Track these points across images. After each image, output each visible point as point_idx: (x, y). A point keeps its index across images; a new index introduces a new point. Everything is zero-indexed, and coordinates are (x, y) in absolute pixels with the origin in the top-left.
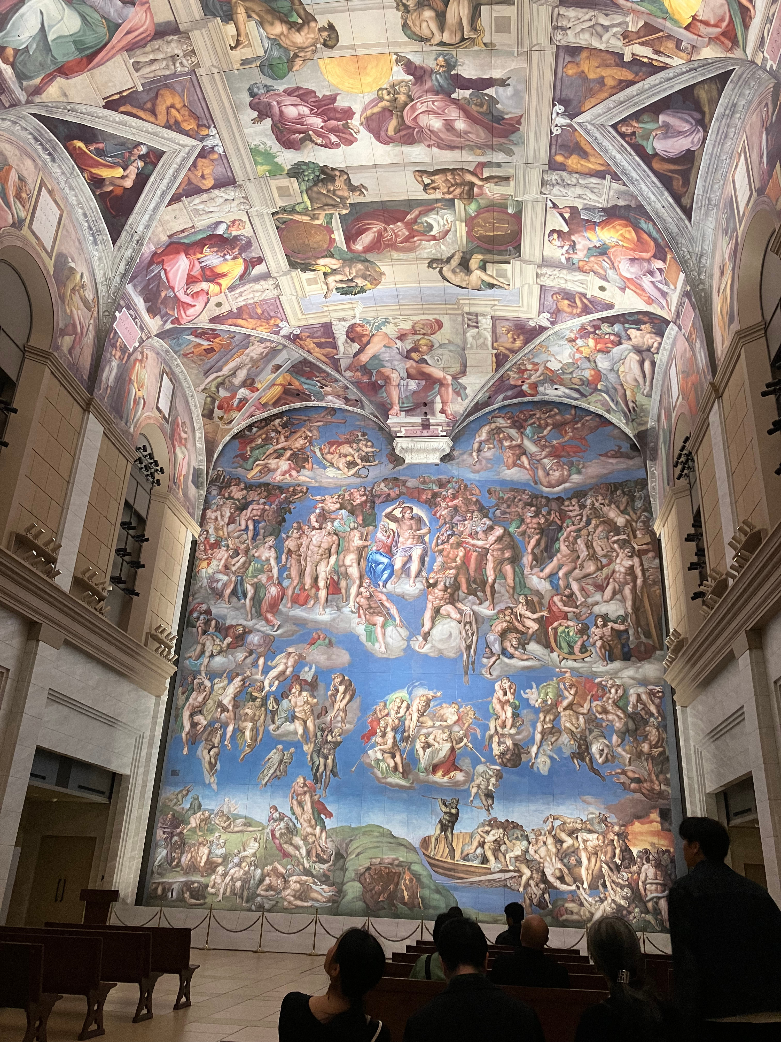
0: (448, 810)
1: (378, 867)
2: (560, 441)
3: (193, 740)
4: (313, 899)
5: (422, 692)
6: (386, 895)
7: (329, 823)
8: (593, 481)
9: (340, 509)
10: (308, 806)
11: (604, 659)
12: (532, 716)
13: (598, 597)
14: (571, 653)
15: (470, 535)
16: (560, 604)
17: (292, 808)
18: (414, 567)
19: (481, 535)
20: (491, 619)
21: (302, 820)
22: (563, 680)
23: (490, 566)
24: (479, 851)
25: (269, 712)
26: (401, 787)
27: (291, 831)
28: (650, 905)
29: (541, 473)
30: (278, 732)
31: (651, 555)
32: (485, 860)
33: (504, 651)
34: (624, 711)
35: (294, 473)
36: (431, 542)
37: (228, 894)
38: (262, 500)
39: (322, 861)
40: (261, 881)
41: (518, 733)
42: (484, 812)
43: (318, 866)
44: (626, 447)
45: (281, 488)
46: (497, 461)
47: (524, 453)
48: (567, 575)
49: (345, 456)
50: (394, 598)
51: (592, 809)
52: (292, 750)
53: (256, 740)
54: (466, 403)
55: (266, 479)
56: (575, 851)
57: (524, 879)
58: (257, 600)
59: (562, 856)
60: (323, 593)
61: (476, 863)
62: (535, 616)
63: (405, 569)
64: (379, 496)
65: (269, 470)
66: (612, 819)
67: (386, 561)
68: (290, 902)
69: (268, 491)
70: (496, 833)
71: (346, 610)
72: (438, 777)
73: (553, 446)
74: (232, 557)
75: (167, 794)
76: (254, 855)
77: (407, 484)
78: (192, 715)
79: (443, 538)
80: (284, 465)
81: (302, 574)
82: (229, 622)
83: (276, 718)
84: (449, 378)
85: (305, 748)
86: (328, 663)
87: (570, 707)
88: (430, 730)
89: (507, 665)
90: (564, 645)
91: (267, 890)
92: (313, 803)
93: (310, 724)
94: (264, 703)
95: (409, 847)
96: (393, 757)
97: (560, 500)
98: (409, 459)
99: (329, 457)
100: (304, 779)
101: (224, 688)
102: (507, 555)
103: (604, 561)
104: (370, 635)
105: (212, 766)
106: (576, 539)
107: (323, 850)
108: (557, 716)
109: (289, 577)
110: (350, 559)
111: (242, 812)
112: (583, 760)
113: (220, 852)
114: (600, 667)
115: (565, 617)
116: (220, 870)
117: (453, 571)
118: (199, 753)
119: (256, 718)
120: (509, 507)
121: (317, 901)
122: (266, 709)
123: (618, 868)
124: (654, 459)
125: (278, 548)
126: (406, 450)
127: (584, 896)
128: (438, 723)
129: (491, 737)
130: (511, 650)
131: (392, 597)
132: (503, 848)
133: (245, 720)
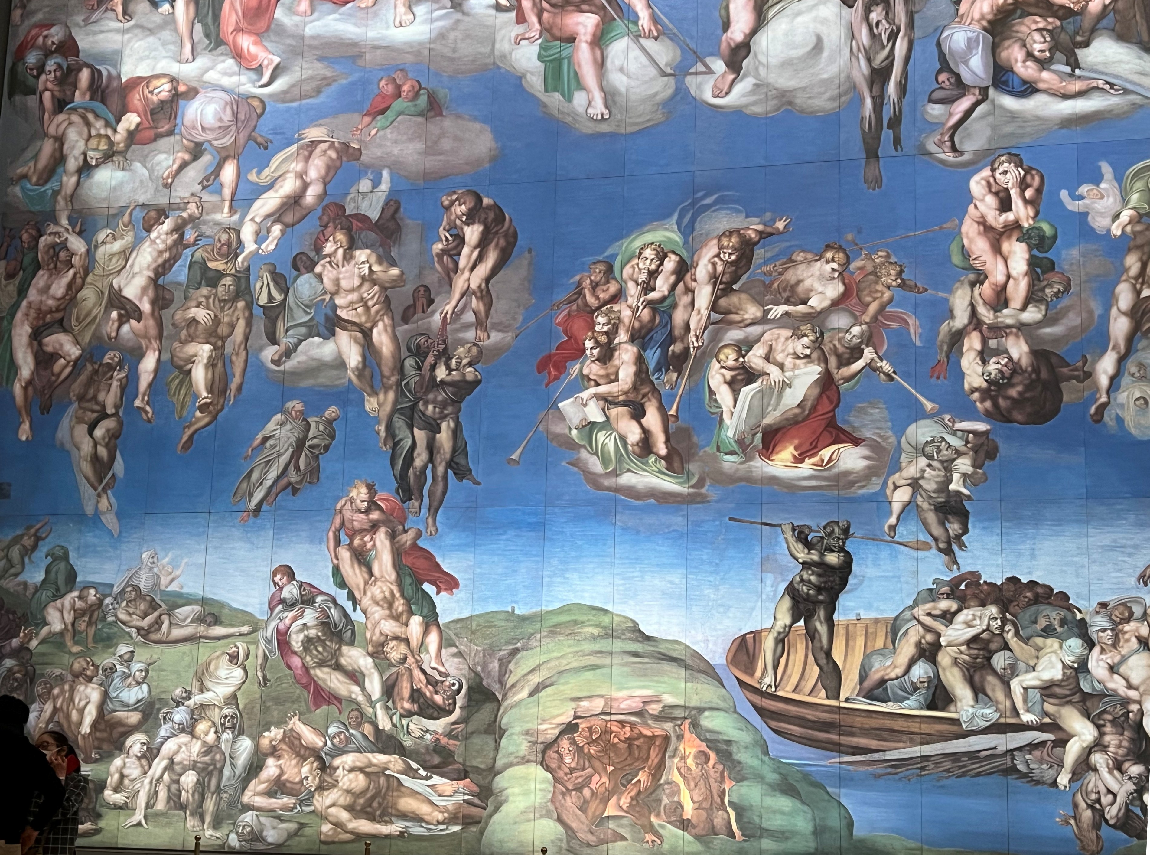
0: (815, 556)
1: (598, 723)
4: (404, 816)
6: (625, 801)
7: (449, 607)
17: (336, 571)
21: (366, 602)
25: (258, 312)
30: (289, 365)
37: (160, 805)
43: (417, 724)
52: (332, 411)
53: (224, 391)
68: (338, 825)
82: (130, 69)
83: (280, 328)
85: (371, 404)
88: (755, 330)
91: (270, 794)
92: (398, 554)
95: (693, 665)
100: (371, 488)
101: (126, 254)
104: (557, 69)
107: (430, 681)
111: (193, 588)
113: (133, 695)
119: (223, 330)
121: (418, 819)
122: (249, 306)
128: (778, 310)
133: (191, 339)
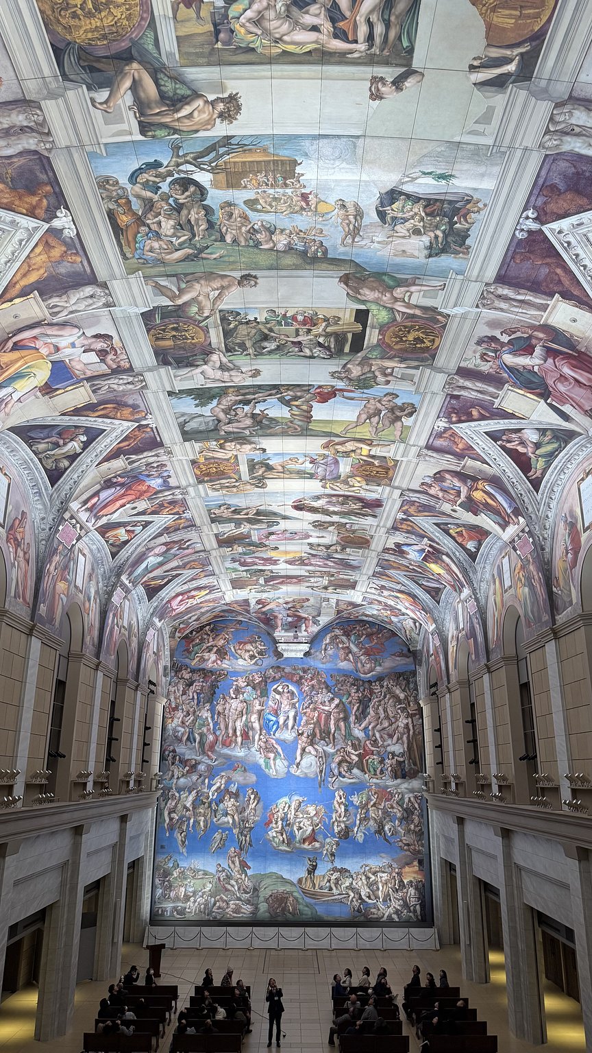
0: (311, 863)
1: (275, 895)
2: (370, 645)
3: (171, 828)
4: (242, 913)
5: (296, 798)
6: (280, 909)
7: (249, 872)
8: (388, 670)
9: (247, 686)
10: (237, 863)
11: (392, 778)
12: (355, 811)
13: (389, 742)
14: (375, 774)
15: (321, 703)
16: (369, 746)
17: (229, 865)
18: (290, 723)
19: (327, 703)
20: (333, 755)
21: (234, 871)
22: (371, 790)
23: (332, 722)
24: (328, 884)
25: (213, 811)
26: (287, 851)
27: (229, 877)
28: (412, 908)
29: (359, 665)
30: (219, 822)
31: (417, 717)
32: (331, 889)
33: (340, 773)
34: (402, 808)
35: (219, 662)
36: (299, 708)
37: (197, 912)
38: (201, 680)
39: (247, 893)
40: (215, 904)
41: (347, 820)
42: (330, 864)
43: (244, 895)
44: (405, 650)
45: (212, 672)
46: (335, 656)
47: (351, 652)
48: (374, 728)
49: (249, 651)
50: (281, 742)
51: (384, 861)
52: (227, 832)
53: (206, 827)
54: (319, 628)
55: (202, 666)
56: (376, 883)
57: (351, 898)
58: (202, 744)
59: (370, 885)
60: (239, 739)
61: (326, 891)
62: (357, 753)
63: (285, 724)
64: (269, 678)
65: (204, 660)
66: (395, 865)
67: (274, 719)
68: (230, 915)
69: (204, 674)
70: (337, 875)
71: (253, 749)
72: (306, 846)
73: (366, 648)
74: (185, 716)
75: (160, 858)
76: (210, 890)
77: (286, 670)
78: (169, 814)
79: (306, 705)
80: (213, 657)
81: (227, 728)
82: (187, 757)
83: (217, 814)
84: (311, 618)
85: (234, 831)
86: (245, 782)
87: (374, 805)
88: (301, 819)
89: (342, 781)
90: (372, 770)
91: (218, 909)
92: (240, 862)
93: (236, 817)
94: (210, 806)
95: (292, 884)
96: (282, 835)
97: (370, 682)
98: (286, 655)
99: (239, 652)
100: (235, 848)
101: (187, 797)
102: (341, 716)
103: (393, 720)
104: (267, 764)
105: (183, 842)
106: (378, 706)
107: (246, 887)
108: (368, 810)
109: (220, 729)
110: (254, 717)
111: (202, 868)
112: (381, 834)
113: (191, 890)
114: (390, 783)
115: (373, 754)
116: (192, 899)
117: (312, 726)
118: (175, 835)
119: (206, 814)
120: (342, 686)
121: (244, 913)
122: (211, 809)
123: (397, 890)
124: (420, 665)
125: (212, 710)
126: (285, 650)
127: (380, 905)
128: (305, 816)
129: (334, 822)
130: (344, 773)
131: (278, 741)
132: (340, 882)
133: (200, 816)
